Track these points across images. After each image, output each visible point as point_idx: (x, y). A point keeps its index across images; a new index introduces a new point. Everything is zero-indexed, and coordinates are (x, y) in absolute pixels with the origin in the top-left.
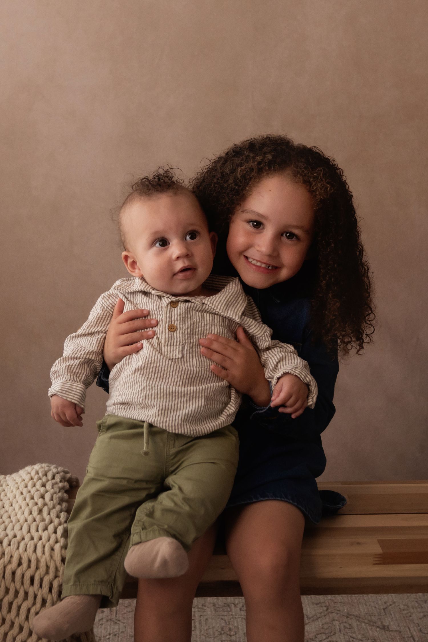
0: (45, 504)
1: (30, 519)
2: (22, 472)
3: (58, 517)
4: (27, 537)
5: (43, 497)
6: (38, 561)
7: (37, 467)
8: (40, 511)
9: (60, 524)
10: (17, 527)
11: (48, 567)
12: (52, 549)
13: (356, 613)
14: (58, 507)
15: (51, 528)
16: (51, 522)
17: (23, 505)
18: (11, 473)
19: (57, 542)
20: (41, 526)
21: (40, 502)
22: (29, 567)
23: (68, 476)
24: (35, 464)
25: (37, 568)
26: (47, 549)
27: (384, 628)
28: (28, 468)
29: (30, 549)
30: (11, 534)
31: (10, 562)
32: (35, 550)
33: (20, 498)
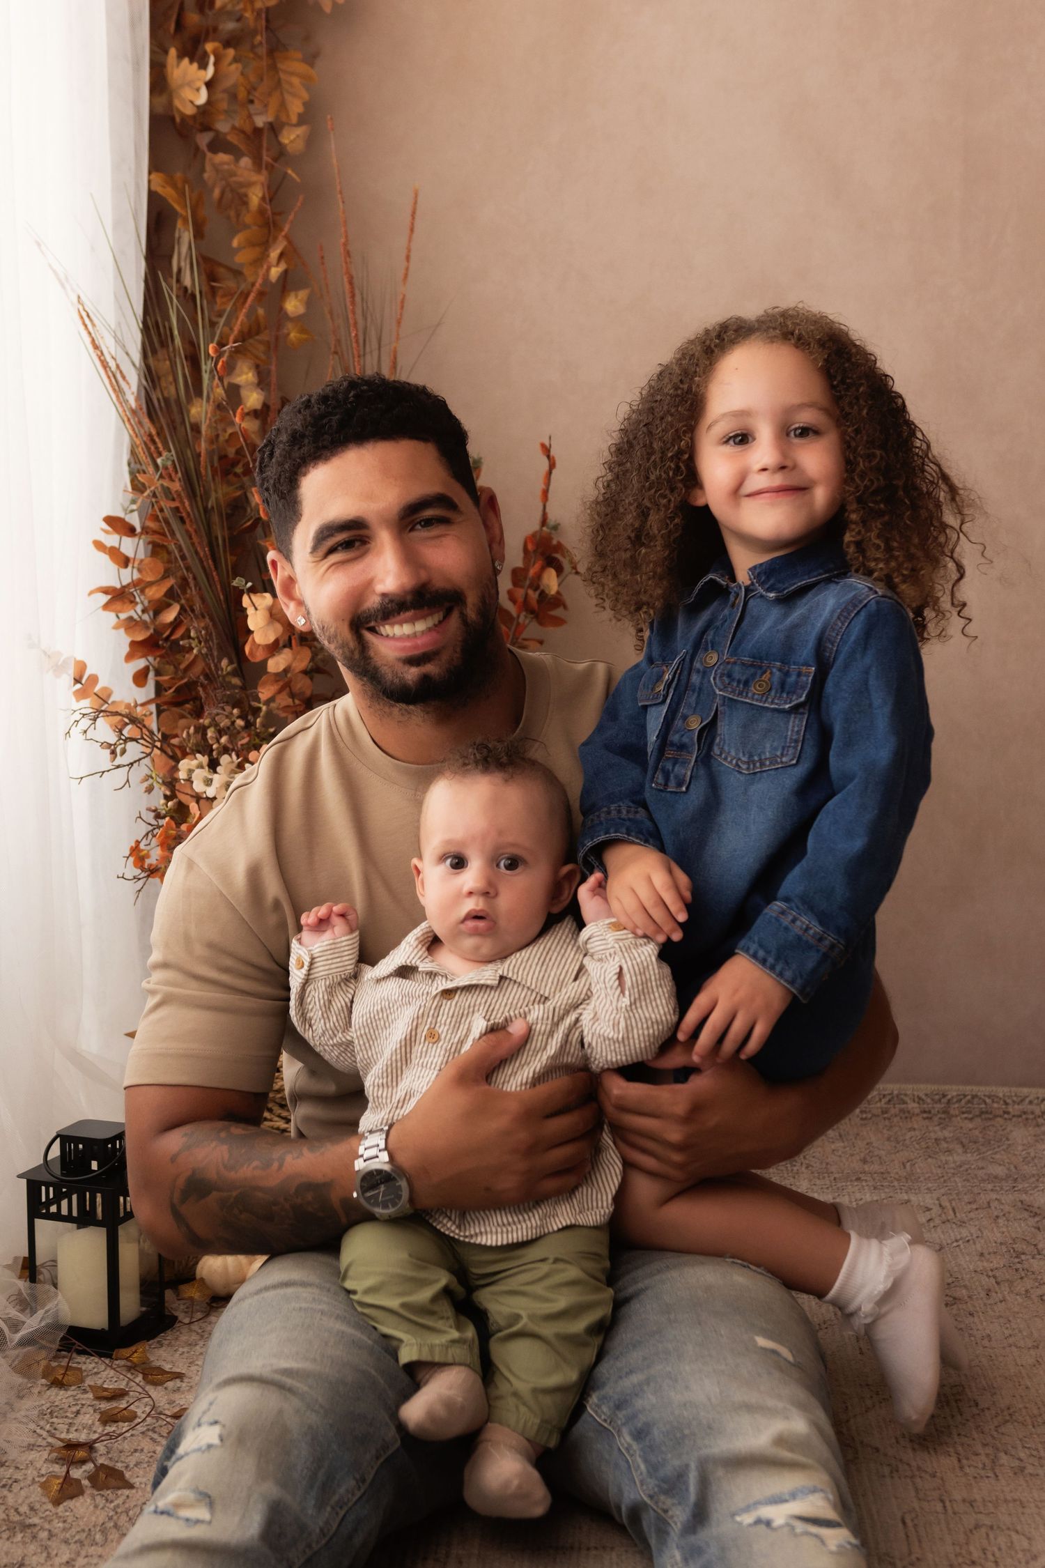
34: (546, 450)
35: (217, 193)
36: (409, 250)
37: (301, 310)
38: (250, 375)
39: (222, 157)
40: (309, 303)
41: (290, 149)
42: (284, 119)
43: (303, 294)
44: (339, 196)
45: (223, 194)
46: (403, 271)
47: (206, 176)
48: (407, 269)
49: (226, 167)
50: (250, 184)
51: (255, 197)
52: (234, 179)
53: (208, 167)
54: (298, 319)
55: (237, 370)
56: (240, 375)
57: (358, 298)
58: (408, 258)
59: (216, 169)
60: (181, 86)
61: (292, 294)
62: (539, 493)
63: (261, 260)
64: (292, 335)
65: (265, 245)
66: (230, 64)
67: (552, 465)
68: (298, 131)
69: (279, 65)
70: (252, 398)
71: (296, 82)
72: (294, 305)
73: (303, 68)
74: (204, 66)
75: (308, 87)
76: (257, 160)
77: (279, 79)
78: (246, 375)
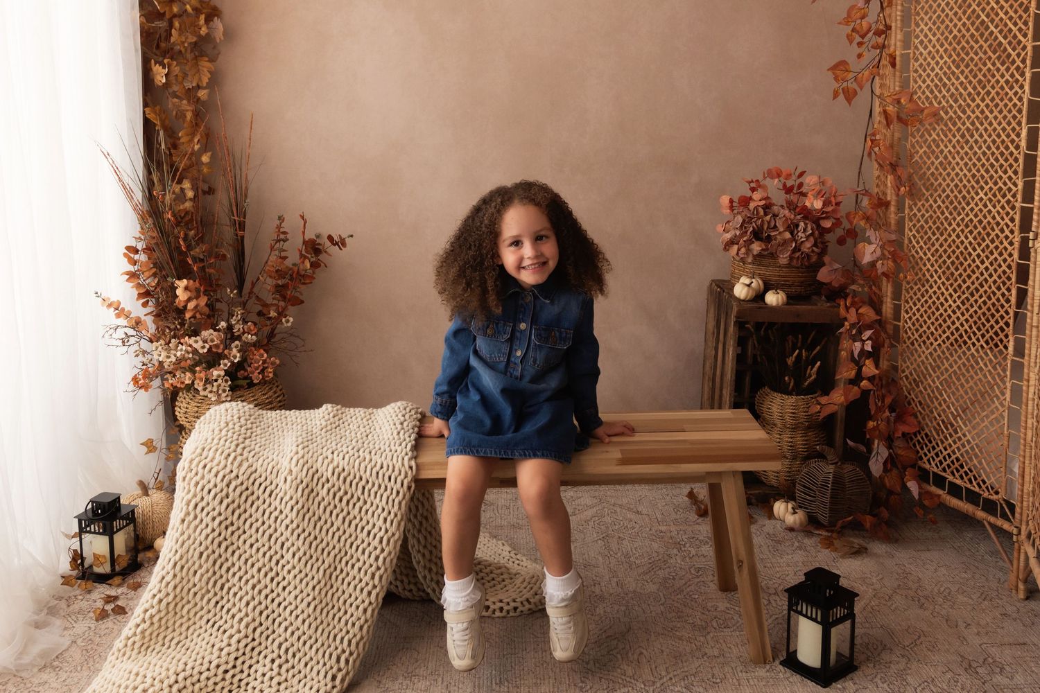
0: (403, 429)
1: (391, 438)
2: (388, 407)
3: (410, 437)
4: (388, 450)
5: (402, 424)
6: (394, 467)
7: (399, 404)
8: (399, 433)
9: (410, 441)
10: (383, 443)
11: (400, 471)
12: (403, 459)
13: (620, 503)
14: (411, 431)
15: (404, 444)
16: (405, 440)
17: (388, 428)
18: (381, 407)
19: (407, 454)
20: (398, 442)
21: (399, 427)
22: (388, 470)
23: (420, 410)
24: (397, 401)
25: (393, 471)
26: (400, 459)
27: (638, 513)
28: (393, 405)
29: (389, 458)
30: (377, 447)
31: (375, 466)
32: (392, 460)
33: (386, 424)
34: (302, 217)
36: (250, 136)
37: (208, 160)
38: (189, 185)
39: (175, 100)
40: (211, 159)
41: (202, 99)
42: (200, 85)
43: (209, 154)
45: (177, 114)
46: (248, 144)
47: (170, 107)
48: (250, 144)
49: (177, 104)
50: (187, 111)
51: (189, 115)
52: (180, 108)
53: (170, 103)
54: (207, 164)
55: (183, 183)
56: (184, 185)
57: (231, 155)
58: (250, 139)
59: (174, 104)
60: (157, 74)
61: (205, 154)
62: (301, 233)
63: (191, 141)
64: (205, 170)
65: (193, 135)
66: (174, 67)
67: (305, 222)
68: (205, 91)
69: (199, 63)
70: (190, 194)
71: (205, 70)
72: (205, 159)
73: (208, 64)
74: (164, 68)
75: (210, 72)
76: (189, 101)
77: (199, 70)
78: (187, 185)
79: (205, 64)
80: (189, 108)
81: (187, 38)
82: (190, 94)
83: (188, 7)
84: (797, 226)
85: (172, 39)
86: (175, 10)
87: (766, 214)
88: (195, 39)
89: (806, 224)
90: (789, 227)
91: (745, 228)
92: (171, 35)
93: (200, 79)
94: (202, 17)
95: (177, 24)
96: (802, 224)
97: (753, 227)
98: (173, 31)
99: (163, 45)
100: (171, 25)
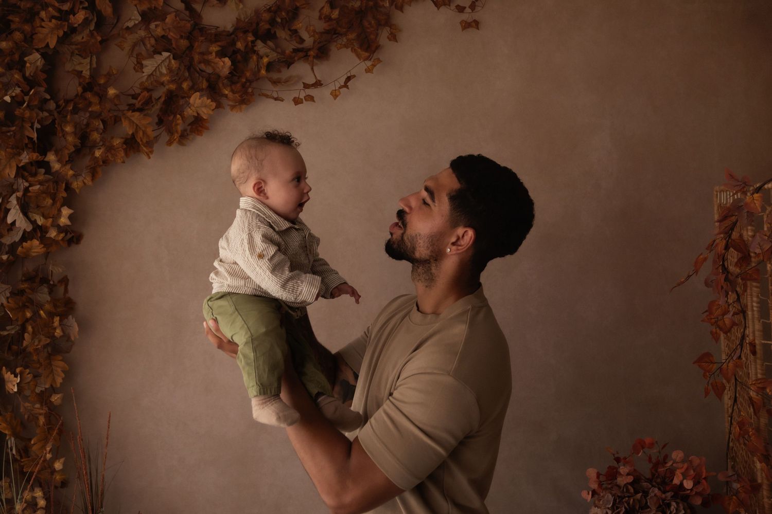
35: (26, 417)
36: (108, 435)
37: (61, 467)
38: (40, 493)
39: (27, 404)
40: (64, 464)
41: (55, 403)
42: (54, 386)
43: (62, 460)
44: (77, 418)
45: (29, 417)
46: (106, 444)
47: (21, 411)
48: (107, 443)
49: (29, 408)
50: (40, 414)
51: (42, 420)
52: (33, 412)
53: (22, 408)
54: (60, 471)
55: (35, 491)
56: (36, 493)
57: (87, 456)
58: (107, 438)
59: (26, 408)
60: (8, 382)
61: (58, 461)
63: (44, 447)
64: (57, 477)
65: (46, 440)
66: (28, 374)
68: (59, 396)
69: (52, 363)
70: (42, 503)
71: (59, 370)
72: (58, 466)
73: (61, 364)
74: (16, 376)
75: (63, 371)
76: (42, 405)
77: (52, 369)
78: (38, 493)
79: (59, 365)
80: (42, 411)
81: (40, 341)
82: (43, 398)
83: (42, 312)
84: (669, 505)
85: (25, 343)
86: (28, 315)
87: (636, 492)
88: (48, 341)
89: (677, 504)
90: (660, 506)
91: (618, 508)
92: (24, 339)
93: (54, 380)
94: (57, 319)
95: (30, 329)
96: (674, 504)
97: (625, 508)
98: (26, 335)
99: (15, 347)
100: (24, 329)
